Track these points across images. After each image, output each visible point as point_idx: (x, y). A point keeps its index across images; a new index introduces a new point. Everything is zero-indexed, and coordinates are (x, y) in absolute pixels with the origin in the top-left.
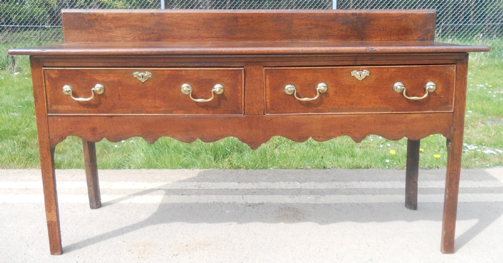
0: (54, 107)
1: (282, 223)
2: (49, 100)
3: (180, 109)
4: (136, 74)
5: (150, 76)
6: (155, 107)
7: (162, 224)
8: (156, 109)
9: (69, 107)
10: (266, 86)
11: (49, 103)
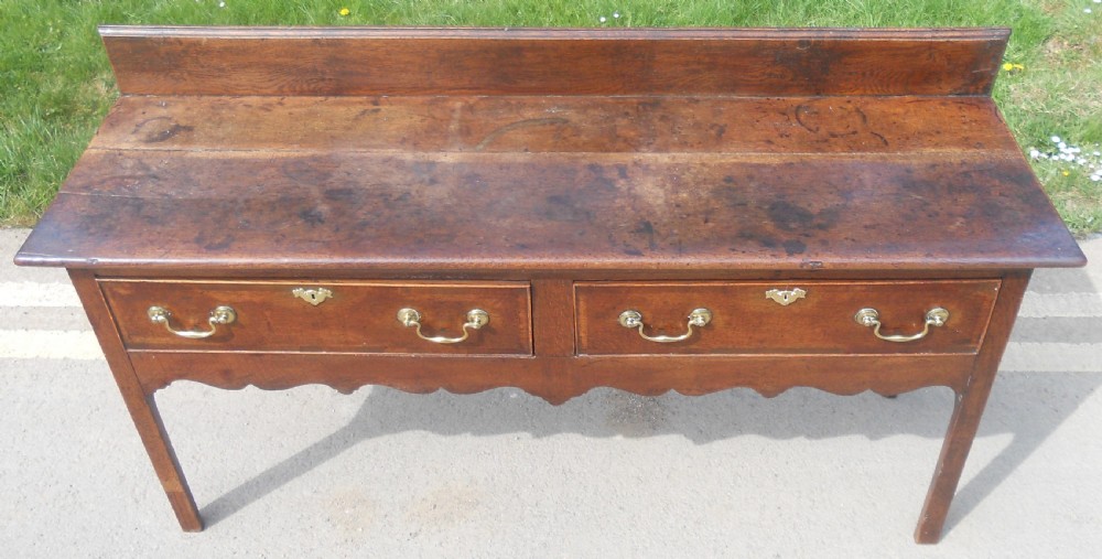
0: (138, 340)
1: (619, 438)
2: (122, 329)
3: (397, 346)
4: (296, 292)
5: (329, 296)
6: (347, 342)
7: (386, 437)
8: (349, 346)
9: (168, 339)
10: (578, 314)
11: (125, 333)
